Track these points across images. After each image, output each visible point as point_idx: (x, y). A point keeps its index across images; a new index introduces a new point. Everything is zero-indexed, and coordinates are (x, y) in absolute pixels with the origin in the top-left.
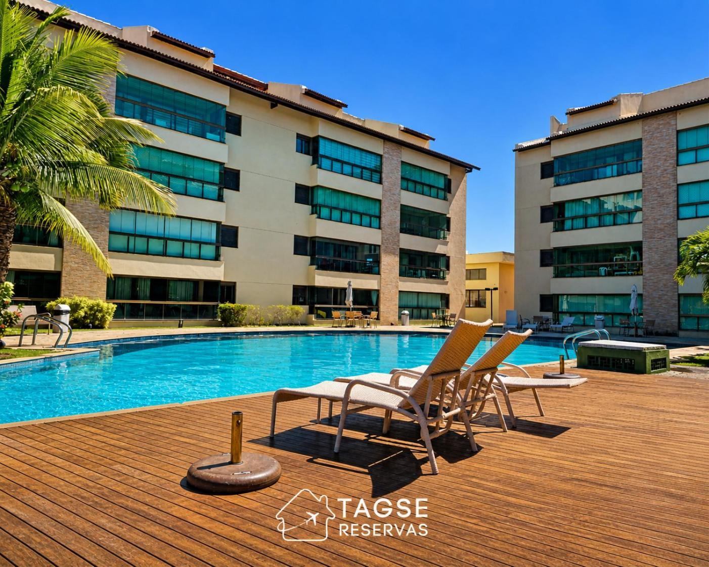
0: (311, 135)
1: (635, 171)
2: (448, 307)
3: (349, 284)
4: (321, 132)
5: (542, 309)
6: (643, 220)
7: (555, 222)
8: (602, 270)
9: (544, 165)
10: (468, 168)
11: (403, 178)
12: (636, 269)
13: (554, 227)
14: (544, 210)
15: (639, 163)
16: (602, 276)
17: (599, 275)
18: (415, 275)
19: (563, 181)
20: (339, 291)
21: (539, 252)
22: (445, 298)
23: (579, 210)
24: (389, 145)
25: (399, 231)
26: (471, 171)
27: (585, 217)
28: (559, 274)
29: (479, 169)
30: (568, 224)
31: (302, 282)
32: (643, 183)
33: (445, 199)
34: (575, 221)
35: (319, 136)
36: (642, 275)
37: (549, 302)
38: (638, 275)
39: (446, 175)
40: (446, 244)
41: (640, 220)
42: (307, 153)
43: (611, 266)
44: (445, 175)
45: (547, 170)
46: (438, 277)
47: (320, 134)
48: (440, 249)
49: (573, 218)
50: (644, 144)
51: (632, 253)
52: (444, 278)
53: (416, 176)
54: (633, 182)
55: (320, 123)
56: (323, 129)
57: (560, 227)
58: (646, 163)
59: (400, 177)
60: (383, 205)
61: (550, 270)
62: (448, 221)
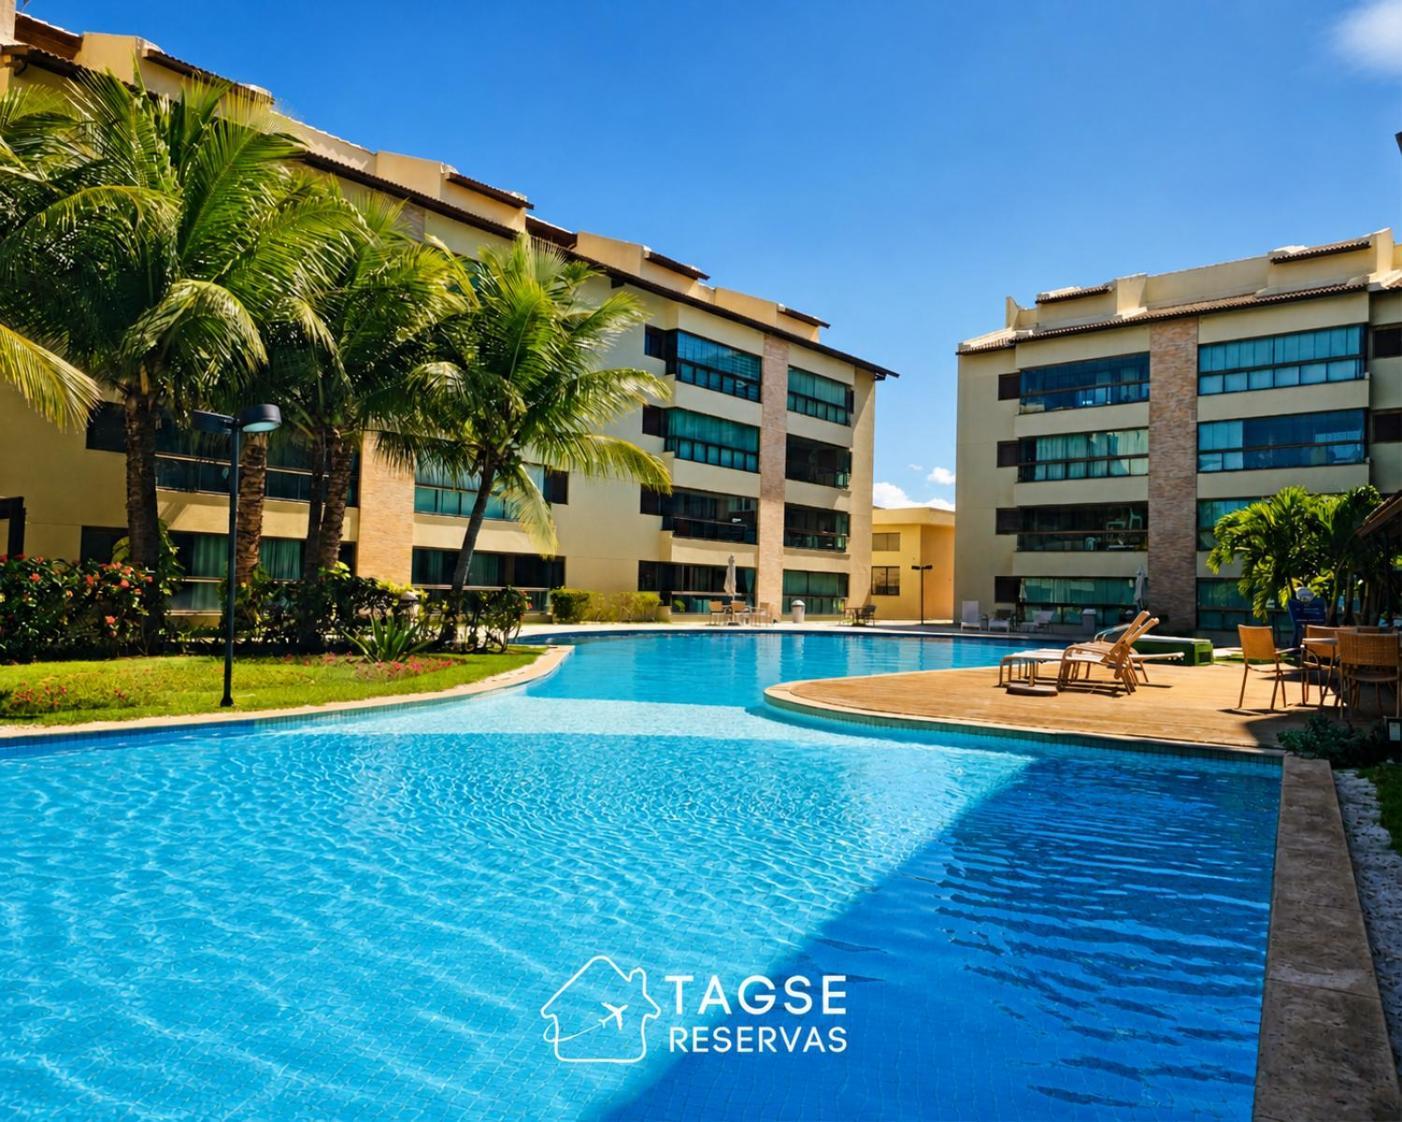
0: (664, 326)
1: (1137, 398)
2: (846, 594)
3: (731, 560)
4: (683, 325)
5: (998, 599)
6: (1150, 471)
7: (1020, 468)
8: (1091, 541)
9: (1003, 379)
10: (879, 373)
11: (790, 393)
12: (1137, 541)
13: (1019, 476)
14: (1003, 447)
15: (1145, 387)
16: (1089, 551)
17: (1085, 549)
18: (802, 544)
19: (1031, 407)
20: (691, 570)
21: (994, 511)
22: (844, 579)
23: (1056, 451)
24: (772, 341)
25: (784, 476)
26: (883, 379)
27: (1067, 463)
28: (1023, 546)
29: (897, 375)
30: (1040, 472)
31: (651, 557)
32: (1151, 417)
33: (847, 423)
34: (1051, 468)
35: (677, 330)
36: (1146, 550)
37: (1007, 587)
38: (1141, 550)
39: (850, 386)
40: (848, 494)
41: (1146, 471)
42: (658, 356)
43: (1101, 535)
44: (846, 386)
45: (1009, 387)
46: (834, 548)
47: (681, 326)
48: (841, 504)
49: (1047, 463)
50: (1153, 361)
51: (1133, 516)
52: (843, 549)
53: (807, 388)
54: (1138, 413)
55: (681, 310)
56: (687, 321)
57: (1027, 476)
58: (1154, 388)
59: (786, 392)
60: (762, 437)
61: (1012, 539)
62: (848, 458)
